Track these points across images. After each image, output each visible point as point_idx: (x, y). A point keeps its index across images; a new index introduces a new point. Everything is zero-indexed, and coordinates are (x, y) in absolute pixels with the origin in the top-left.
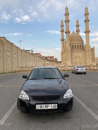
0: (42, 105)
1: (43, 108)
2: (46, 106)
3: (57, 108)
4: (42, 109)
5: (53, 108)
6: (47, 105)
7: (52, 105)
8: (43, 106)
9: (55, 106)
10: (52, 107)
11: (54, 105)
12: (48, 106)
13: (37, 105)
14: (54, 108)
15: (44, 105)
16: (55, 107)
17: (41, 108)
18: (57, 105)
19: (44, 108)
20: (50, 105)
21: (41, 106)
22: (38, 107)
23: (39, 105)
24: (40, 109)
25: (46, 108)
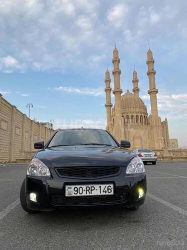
0: (78, 187)
1: (81, 192)
2: (88, 189)
3: (112, 193)
4: (78, 195)
5: (104, 194)
6: (90, 186)
7: (103, 186)
8: (81, 189)
9: (108, 189)
10: (102, 191)
11: (107, 186)
12: (93, 188)
13: (67, 187)
14: (107, 193)
15: (84, 187)
16: (109, 191)
17: (76, 192)
18: (112, 186)
19: (84, 194)
20: (97, 187)
21: (76, 189)
22: (70, 191)
23: (73, 187)
24: (74, 195)
25: (88, 194)
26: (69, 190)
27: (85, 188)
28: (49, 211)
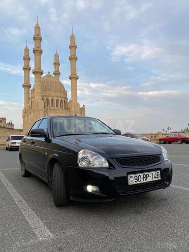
0: (138, 175)
1: (140, 180)
3: (160, 178)
4: (138, 182)
5: (155, 179)
6: (146, 174)
7: (154, 173)
8: (140, 177)
9: (157, 175)
10: (154, 177)
11: (157, 172)
12: (148, 176)
13: (129, 176)
14: (157, 179)
15: (142, 175)
16: (158, 177)
17: (136, 181)
18: (159, 172)
19: (142, 182)
20: (150, 174)
21: (136, 178)
23: (134, 176)
24: (135, 183)
25: (145, 181)
26: (131, 179)
27: (142, 177)
28: (111, 200)
